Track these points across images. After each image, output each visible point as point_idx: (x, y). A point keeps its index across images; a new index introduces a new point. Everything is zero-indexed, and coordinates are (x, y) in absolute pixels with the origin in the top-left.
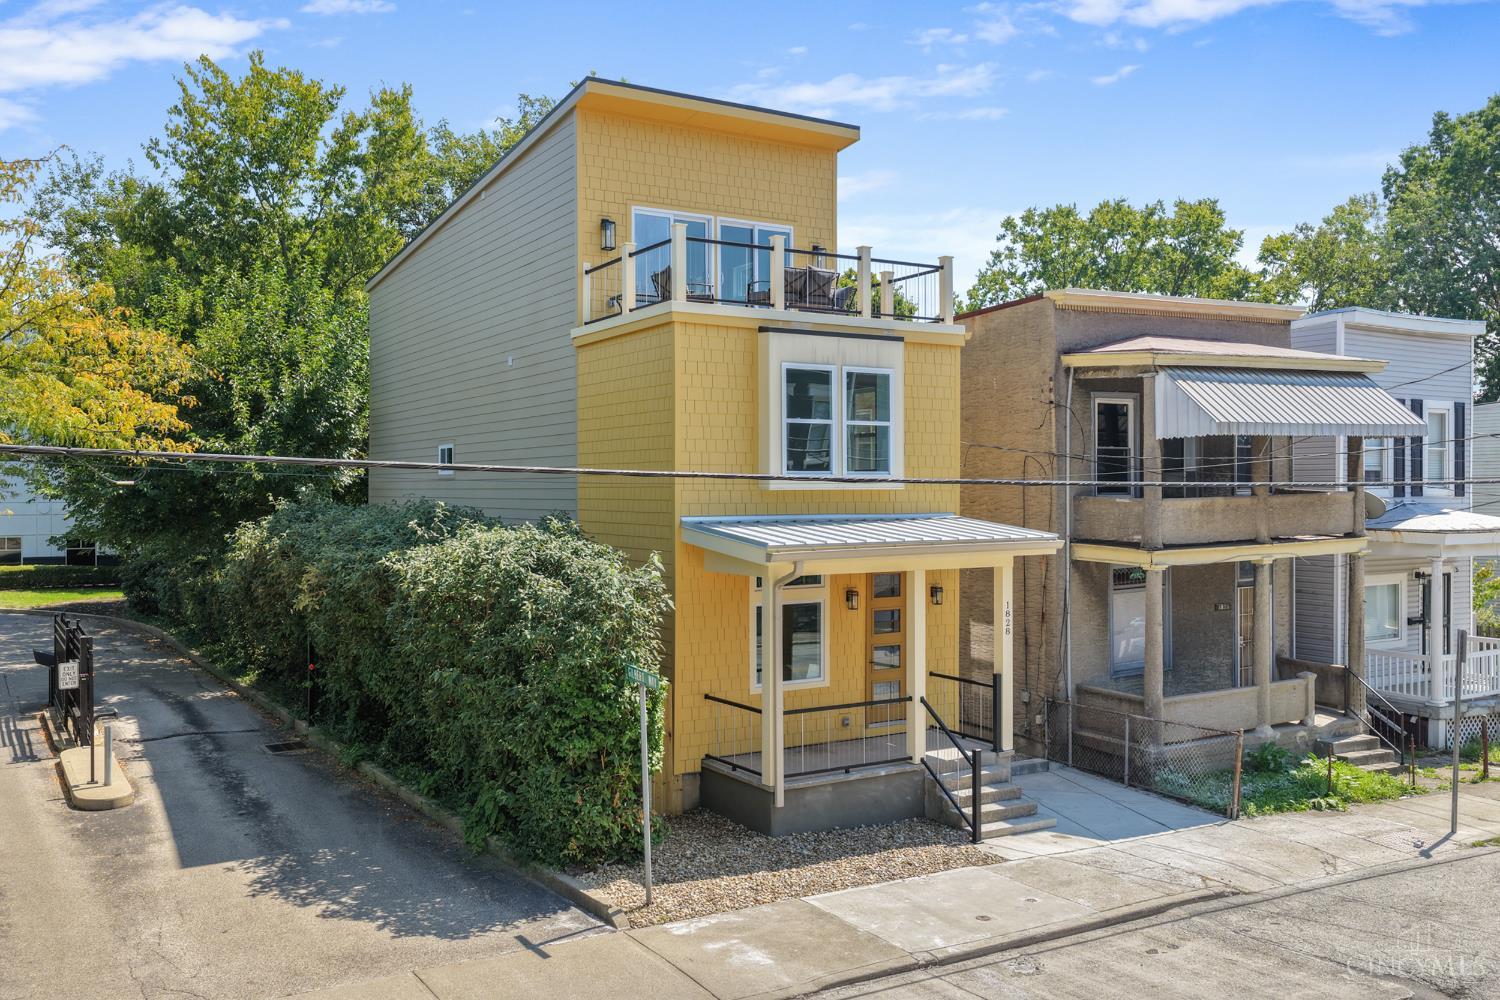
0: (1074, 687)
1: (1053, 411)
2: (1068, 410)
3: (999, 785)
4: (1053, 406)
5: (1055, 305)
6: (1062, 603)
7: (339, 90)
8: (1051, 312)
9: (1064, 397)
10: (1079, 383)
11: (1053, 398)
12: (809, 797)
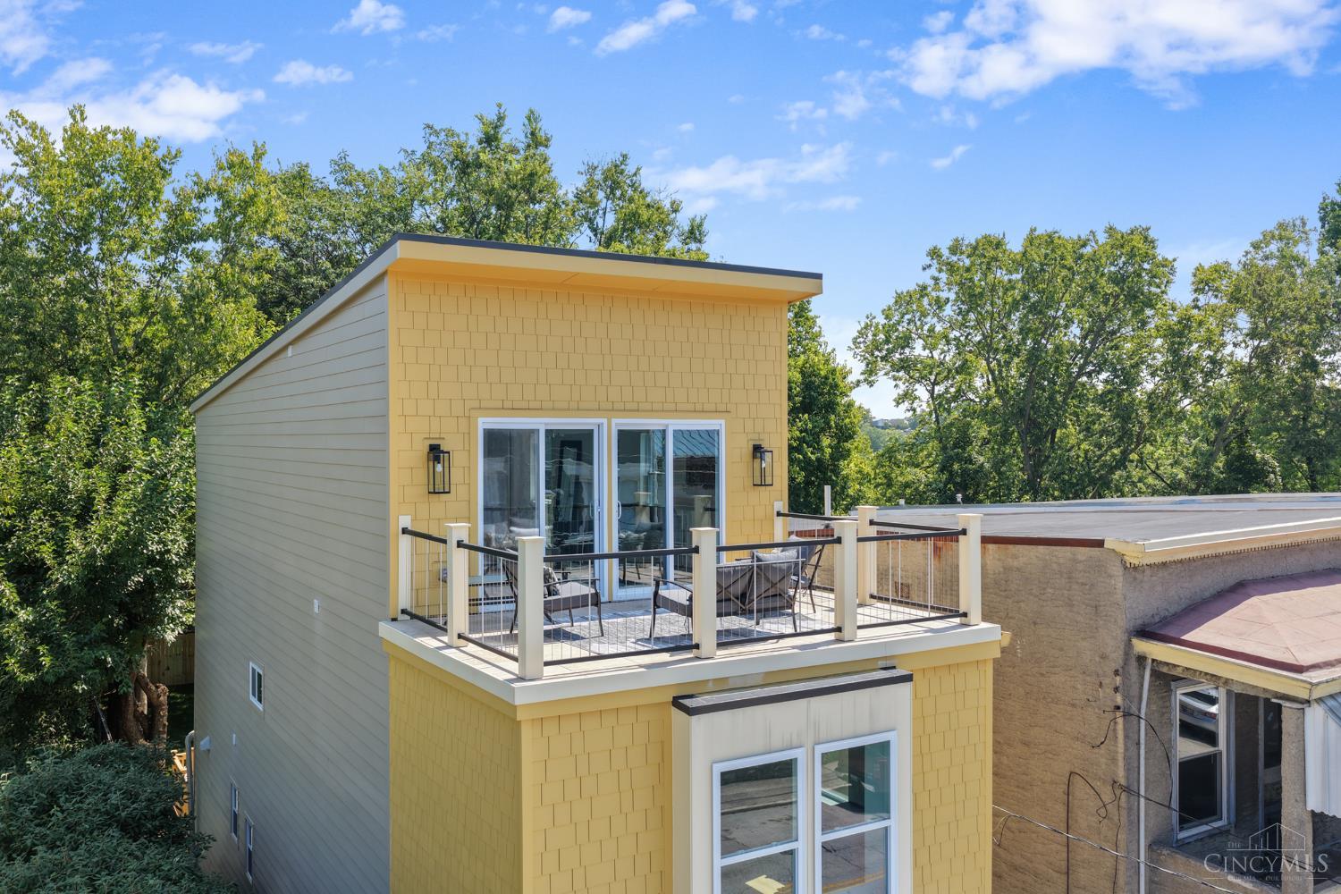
1: (1120, 721)
2: (1143, 723)
4: (1119, 714)
5: (1123, 563)
7: (174, 153)
8: (1117, 570)
9: (1136, 700)
10: (1156, 674)
11: (1119, 699)
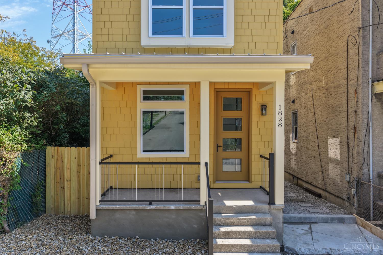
0: (375, 173)
3: (256, 227)
6: (366, 121)
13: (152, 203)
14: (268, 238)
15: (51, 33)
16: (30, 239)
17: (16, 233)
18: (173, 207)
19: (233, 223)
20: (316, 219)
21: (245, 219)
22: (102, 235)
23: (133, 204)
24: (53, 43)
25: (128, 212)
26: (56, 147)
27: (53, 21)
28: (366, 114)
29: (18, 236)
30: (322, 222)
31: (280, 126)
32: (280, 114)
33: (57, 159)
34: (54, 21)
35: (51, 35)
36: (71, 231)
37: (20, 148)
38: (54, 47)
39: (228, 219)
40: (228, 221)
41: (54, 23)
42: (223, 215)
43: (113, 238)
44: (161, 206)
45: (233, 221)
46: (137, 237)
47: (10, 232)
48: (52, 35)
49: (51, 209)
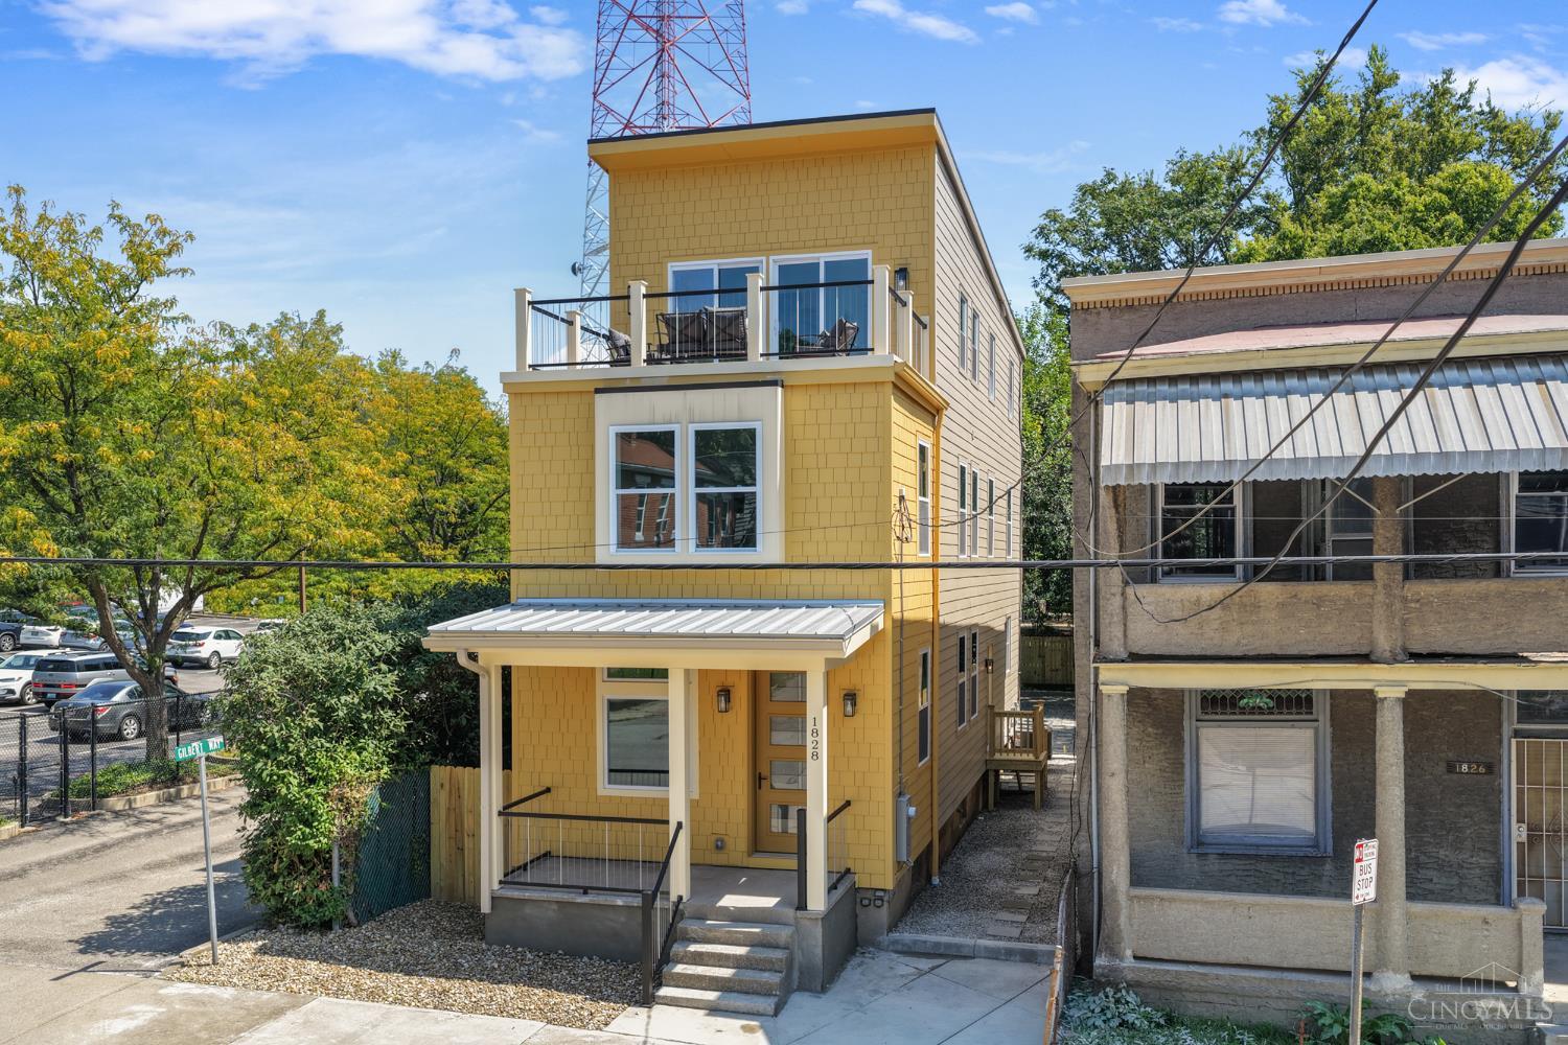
3: (755, 949)
12: (528, 910)
13: (589, 891)
14: (770, 970)
15: (585, 236)
16: (388, 940)
17: (366, 929)
18: (620, 902)
19: (719, 939)
20: (972, 950)
21: (740, 932)
22: (502, 944)
23: (555, 892)
24: (592, 273)
25: (546, 905)
26: (449, 767)
27: (590, 192)
28: (1084, 717)
29: (369, 934)
30: (985, 958)
31: (815, 757)
32: (815, 735)
33: (450, 792)
34: (595, 190)
35: (585, 243)
36: (460, 933)
37: (374, 778)
38: (595, 286)
39: (710, 930)
40: (710, 935)
41: (594, 197)
42: (709, 922)
43: (520, 949)
44: (602, 899)
45: (718, 934)
46: (560, 952)
47: (359, 925)
48: (587, 245)
49: (441, 888)
